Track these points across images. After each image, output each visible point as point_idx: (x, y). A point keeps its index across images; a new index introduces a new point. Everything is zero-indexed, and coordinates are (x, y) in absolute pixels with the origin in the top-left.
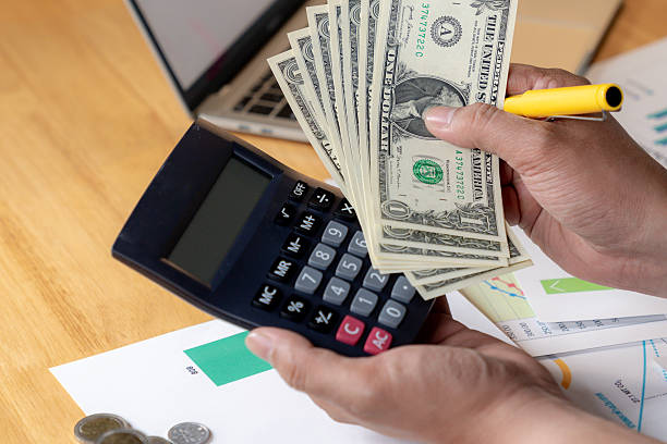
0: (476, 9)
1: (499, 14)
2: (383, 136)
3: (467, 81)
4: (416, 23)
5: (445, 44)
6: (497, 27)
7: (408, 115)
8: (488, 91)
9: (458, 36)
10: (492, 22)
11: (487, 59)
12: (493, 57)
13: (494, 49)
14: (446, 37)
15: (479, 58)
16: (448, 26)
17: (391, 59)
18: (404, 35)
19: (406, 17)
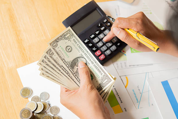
0: (70, 41)
1: (74, 38)
2: (76, 78)
3: (80, 54)
4: (63, 52)
5: (71, 51)
6: (76, 40)
7: (76, 69)
8: (85, 52)
9: (71, 48)
10: (74, 40)
11: (80, 47)
12: (80, 46)
13: (79, 44)
14: (70, 50)
15: (78, 48)
16: (68, 48)
17: (65, 62)
18: (63, 56)
19: (60, 53)
